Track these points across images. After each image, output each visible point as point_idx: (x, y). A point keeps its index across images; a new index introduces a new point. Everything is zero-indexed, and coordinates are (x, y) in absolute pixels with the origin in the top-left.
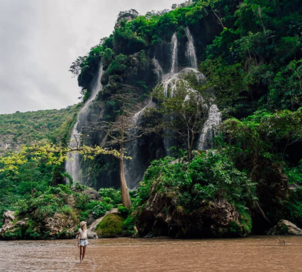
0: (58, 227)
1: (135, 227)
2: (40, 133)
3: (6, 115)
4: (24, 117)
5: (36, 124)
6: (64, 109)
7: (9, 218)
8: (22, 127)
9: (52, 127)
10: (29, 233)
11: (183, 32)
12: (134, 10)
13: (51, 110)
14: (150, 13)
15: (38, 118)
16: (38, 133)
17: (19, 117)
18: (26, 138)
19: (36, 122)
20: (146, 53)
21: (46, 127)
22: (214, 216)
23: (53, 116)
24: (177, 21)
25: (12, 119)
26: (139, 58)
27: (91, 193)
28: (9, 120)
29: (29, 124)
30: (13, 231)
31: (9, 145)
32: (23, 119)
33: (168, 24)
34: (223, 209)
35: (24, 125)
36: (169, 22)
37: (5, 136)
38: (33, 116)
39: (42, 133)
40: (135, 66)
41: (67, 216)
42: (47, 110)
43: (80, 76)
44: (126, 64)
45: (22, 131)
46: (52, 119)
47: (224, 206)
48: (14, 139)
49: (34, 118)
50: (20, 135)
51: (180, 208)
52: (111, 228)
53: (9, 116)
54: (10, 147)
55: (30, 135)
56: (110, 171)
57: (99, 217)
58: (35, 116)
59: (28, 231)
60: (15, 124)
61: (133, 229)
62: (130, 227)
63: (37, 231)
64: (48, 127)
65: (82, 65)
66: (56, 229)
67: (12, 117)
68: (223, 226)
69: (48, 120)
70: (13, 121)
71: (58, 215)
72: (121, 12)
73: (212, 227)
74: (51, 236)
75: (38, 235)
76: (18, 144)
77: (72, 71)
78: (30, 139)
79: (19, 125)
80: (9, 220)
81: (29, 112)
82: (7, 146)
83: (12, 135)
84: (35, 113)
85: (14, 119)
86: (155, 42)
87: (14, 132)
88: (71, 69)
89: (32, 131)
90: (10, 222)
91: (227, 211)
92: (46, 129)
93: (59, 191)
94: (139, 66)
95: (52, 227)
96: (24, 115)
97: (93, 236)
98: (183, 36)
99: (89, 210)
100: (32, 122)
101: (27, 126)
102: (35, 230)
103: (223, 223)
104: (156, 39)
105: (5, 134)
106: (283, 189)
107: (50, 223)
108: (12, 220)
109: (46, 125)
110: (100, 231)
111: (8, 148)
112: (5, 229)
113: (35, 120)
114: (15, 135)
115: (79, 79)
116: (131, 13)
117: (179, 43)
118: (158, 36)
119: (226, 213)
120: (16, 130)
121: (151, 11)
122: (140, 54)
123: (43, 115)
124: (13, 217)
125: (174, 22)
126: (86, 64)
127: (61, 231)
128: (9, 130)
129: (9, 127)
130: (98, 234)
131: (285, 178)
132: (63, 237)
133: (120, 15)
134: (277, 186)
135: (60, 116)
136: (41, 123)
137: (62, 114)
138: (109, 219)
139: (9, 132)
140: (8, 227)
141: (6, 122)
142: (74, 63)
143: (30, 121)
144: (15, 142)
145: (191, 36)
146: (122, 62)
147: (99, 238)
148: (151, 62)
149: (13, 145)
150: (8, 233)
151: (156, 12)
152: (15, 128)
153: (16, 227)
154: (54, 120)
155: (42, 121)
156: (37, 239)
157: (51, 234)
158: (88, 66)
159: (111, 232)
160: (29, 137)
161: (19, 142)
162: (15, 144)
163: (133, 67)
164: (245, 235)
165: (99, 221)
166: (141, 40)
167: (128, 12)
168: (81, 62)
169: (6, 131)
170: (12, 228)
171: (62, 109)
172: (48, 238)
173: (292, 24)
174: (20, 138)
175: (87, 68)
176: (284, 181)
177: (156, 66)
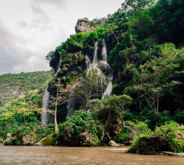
0: (27, 141)
1: (57, 142)
2: (34, 85)
3: (15, 74)
4: (26, 76)
5: (33, 80)
6: (49, 71)
7: (9, 136)
8: (24, 81)
9: (42, 81)
10: (16, 143)
11: (101, 42)
12: (86, 18)
13: (41, 72)
14: (95, 19)
15: (34, 76)
16: (33, 85)
17: (23, 75)
18: (27, 88)
19: (33, 79)
20: (82, 52)
21: (38, 81)
22: (82, 138)
23: (42, 75)
24: (98, 36)
25: (19, 77)
26: (78, 55)
27: (44, 126)
28: (17, 77)
29: (28, 80)
30: (10, 142)
31: (17, 92)
32: (25, 77)
33: (93, 38)
34: (85, 136)
35: (26, 80)
36: (94, 37)
37: (14, 87)
38: (30, 75)
39: (36, 85)
40: (76, 59)
41: (31, 136)
42: (39, 72)
43: (50, 62)
44: (72, 58)
45: (25, 84)
46: (41, 77)
47: (85, 135)
48: (20, 88)
49: (32, 76)
50: (23, 86)
51: (70, 135)
52: (48, 142)
53: (17, 75)
54: (17, 93)
55: (29, 86)
56: (62, 113)
57: (45, 137)
58: (32, 75)
59: (15, 142)
60: (20, 79)
61: (56, 142)
62: (55, 141)
63: (19, 142)
64: (39, 81)
65: (52, 56)
66: (26, 141)
67: (19, 75)
68: (85, 142)
69: (39, 77)
70: (19, 78)
71: (28, 136)
72: (79, 19)
73: (81, 142)
74: (24, 144)
75: (19, 144)
76: (22, 91)
77: (47, 59)
78: (29, 88)
79: (23, 80)
80: (8, 137)
81: (28, 73)
82: (16, 92)
83: (19, 86)
84: (32, 73)
85: (20, 77)
86: (87, 47)
87: (20, 84)
88: (46, 58)
89: (30, 84)
90: (9, 138)
91: (86, 136)
92: (38, 83)
93: (30, 125)
94: (78, 59)
95: (25, 141)
96: (26, 74)
97: (40, 145)
98: (100, 44)
99: (41, 134)
100: (30, 78)
101: (27, 81)
102: (18, 141)
103: (85, 141)
104: (87, 45)
105: (15, 85)
106: (119, 128)
107: (24, 139)
108: (10, 137)
109: (38, 80)
110: (44, 143)
111: (16, 94)
112: (6, 141)
113: (32, 77)
114: (21, 86)
115: (50, 63)
116: (85, 20)
117: (99, 48)
118: (88, 44)
119: (86, 137)
120: (21, 83)
121: (96, 18)
122: (79, 53)
123: (37, 74)
124: (10, 136)
125: (96, 37)
126: (54, 56)
127: (28, 142)
128: (17, 83)
129: (17, 81)
130: (42, 144)
131: (120, 123)
132: (29, 145)
133: (78, 21)
134: (116, 126)
135: (46, 75)
136: (35, 79)
137: (48, 74)
138: (48, 138)
139: (17, 85)
140: (8, 140)
141: (15, 79)
142: (47, 55)
143: (29, 78)
144: (20, 90)
145: (105, 44)
146: (70, 57)
147: (43, 145)
148: (84, 57)
149: (19, 92)
150: (8, 143)
151: (99, 19)
152: (20, 82)
153: (11, 140)
154: (43, 77)
155: (36, 78)
156: (19, 145)
157: (24, 143)
158: (54, 57)
159: (48, 143)
160: (28, 87)
161: (22, 90)
162: (21, 92)
163: (75, 60)
164: (93, 146)
165: (44, 139)
166: (80, 45)
167: (83, 19)
168: (51, 54)
169: (15, 84)
170: (10, 141)
171: (47, 71)
172: (23, 145)
173: (147, 44)
174: (23, 88)
175: (54, 58)
176: (119, 124)
177: (86, 59)
